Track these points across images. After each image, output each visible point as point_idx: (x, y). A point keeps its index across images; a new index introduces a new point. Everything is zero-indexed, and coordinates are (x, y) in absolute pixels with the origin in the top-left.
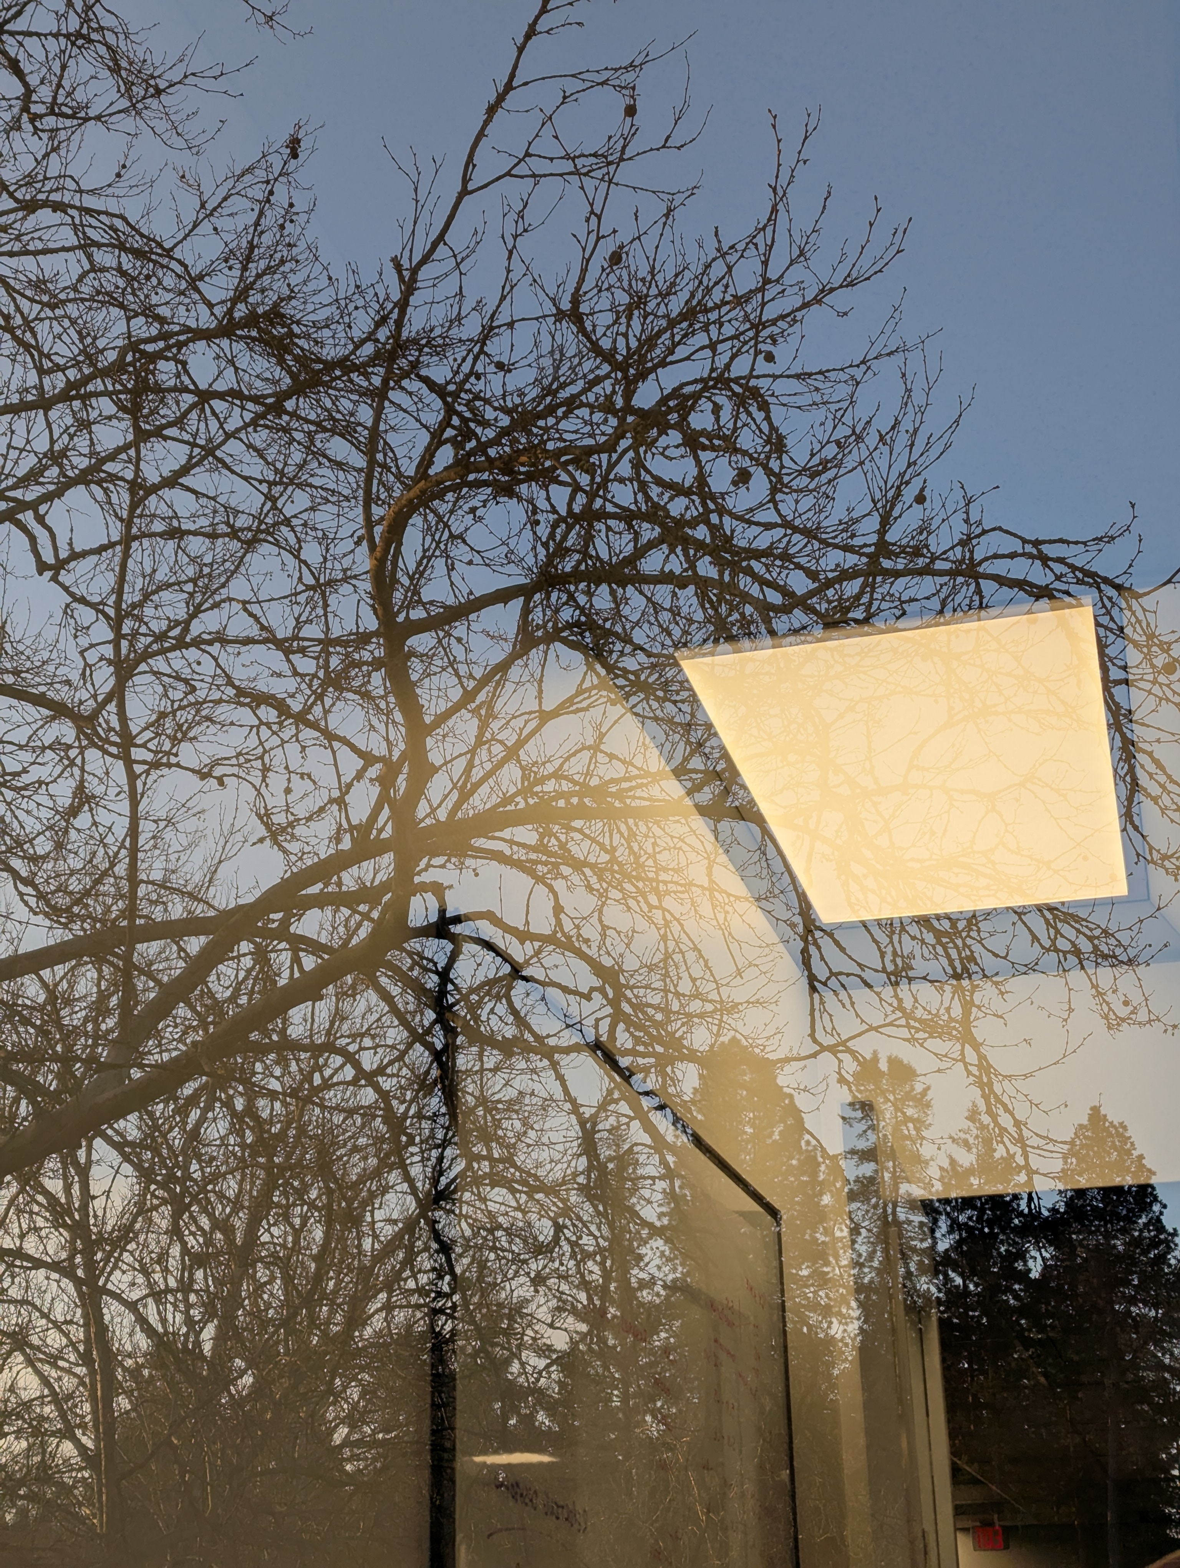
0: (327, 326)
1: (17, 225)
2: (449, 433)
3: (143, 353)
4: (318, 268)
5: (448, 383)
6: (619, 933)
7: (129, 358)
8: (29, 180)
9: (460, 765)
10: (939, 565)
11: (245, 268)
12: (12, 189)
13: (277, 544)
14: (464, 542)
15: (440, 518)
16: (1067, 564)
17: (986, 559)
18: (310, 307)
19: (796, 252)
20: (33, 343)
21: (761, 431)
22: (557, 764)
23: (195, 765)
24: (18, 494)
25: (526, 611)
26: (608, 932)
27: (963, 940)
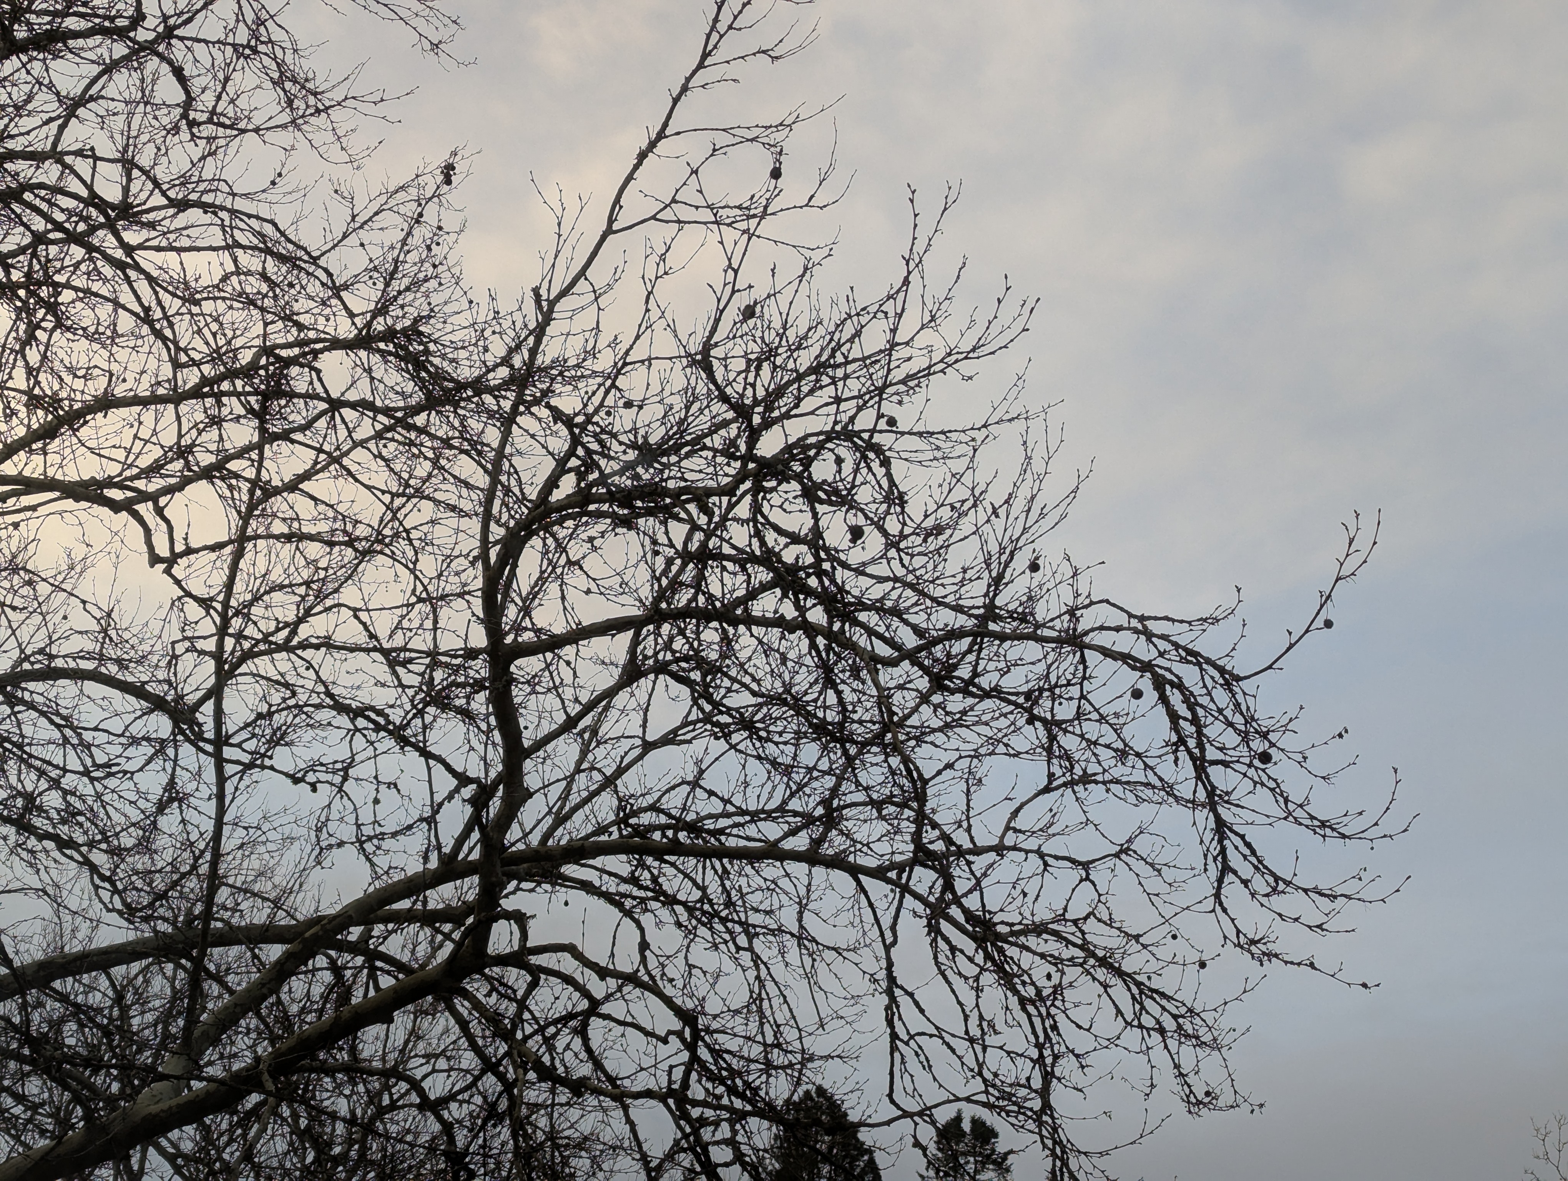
0: (463, 348)
1: (166, 223)
2: (574, 462)
3: (279, 358)
4: (459, 292)
5: (576, 415)
6: (705, 973)
7: (263, 361)
8: (184, 180)
9: (556, 791)
10: (1047, 633)
11: (387, 284)
12: (165, 187)
13: (392, 556)
14: (581, 568)
15: (559, 544)
16: (1170, 641)
17: (1093, 630)
18: (449, 328)
19: (927, 318)
20: (171, 337)
21: (880, 487)
22: (656, 796)
23: (290, 769)
24: (140, 484)
25: (636, 642)
26: (694, 971)
27: (1048, 1009)
